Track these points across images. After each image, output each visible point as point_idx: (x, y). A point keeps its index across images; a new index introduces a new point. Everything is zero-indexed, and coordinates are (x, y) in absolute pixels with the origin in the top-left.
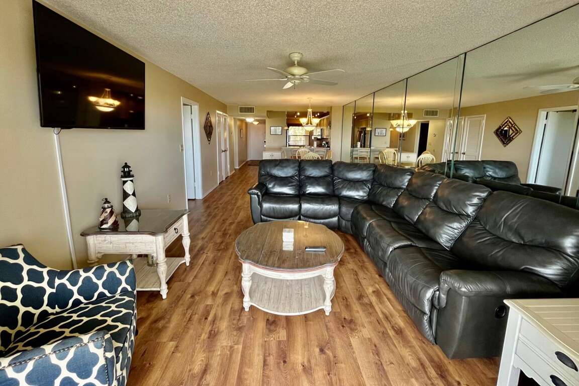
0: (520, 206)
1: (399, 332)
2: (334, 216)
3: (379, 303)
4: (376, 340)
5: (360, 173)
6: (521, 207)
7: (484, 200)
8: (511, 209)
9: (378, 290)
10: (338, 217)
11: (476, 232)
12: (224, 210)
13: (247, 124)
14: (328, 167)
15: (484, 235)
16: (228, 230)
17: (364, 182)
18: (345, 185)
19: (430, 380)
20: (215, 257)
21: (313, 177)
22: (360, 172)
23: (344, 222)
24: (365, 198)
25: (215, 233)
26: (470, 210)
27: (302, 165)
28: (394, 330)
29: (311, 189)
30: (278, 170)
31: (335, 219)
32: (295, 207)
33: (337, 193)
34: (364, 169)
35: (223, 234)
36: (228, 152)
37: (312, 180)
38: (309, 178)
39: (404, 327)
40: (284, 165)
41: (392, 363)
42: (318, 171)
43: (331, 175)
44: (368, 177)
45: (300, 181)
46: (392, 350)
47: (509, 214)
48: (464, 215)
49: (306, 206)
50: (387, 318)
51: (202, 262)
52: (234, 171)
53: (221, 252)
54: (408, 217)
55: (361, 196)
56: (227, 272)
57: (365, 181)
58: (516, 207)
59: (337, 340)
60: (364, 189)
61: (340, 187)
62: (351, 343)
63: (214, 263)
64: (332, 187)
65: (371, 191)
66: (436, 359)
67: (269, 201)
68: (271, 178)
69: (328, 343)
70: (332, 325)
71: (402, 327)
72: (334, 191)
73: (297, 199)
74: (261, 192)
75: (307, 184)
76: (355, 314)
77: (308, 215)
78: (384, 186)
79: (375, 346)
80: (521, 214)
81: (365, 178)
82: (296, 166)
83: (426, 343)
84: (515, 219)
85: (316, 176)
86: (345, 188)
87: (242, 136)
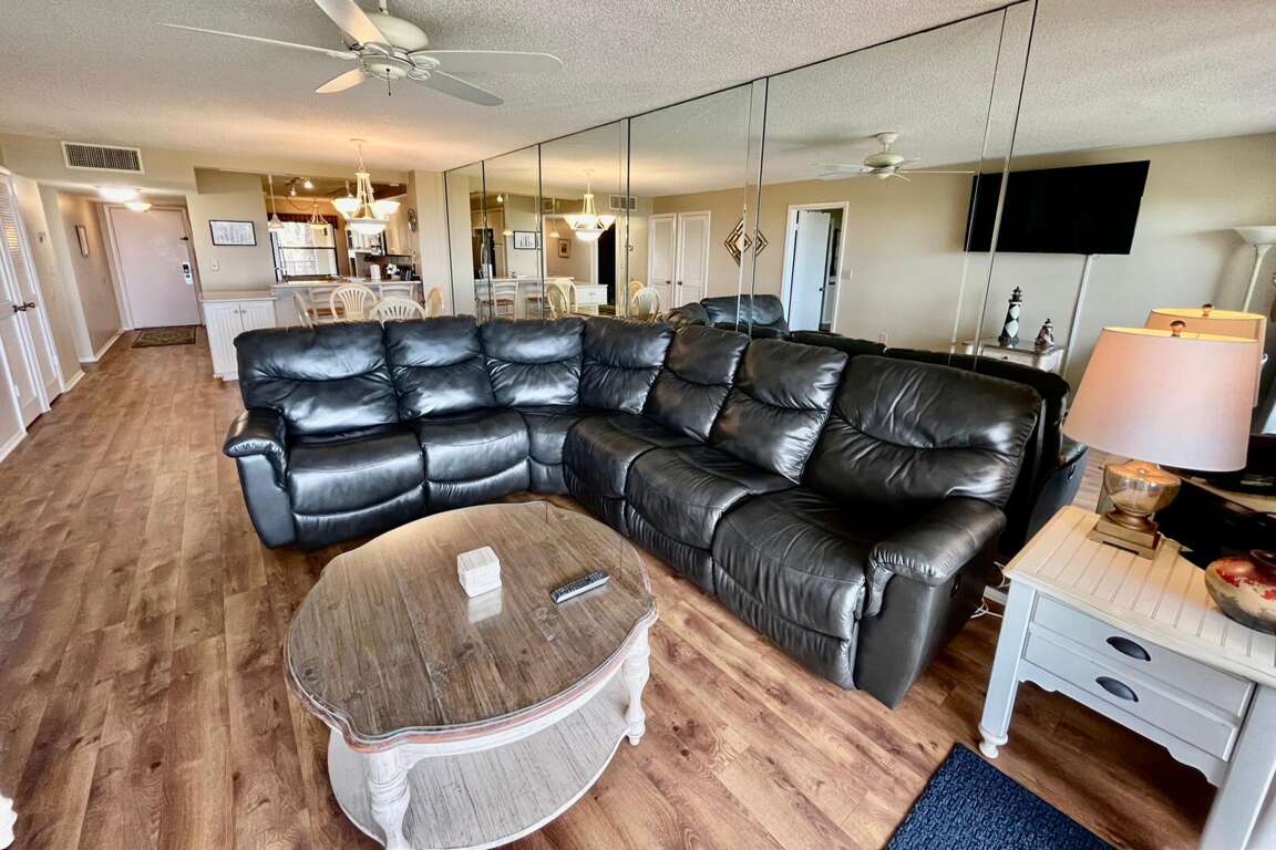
0: (915, 380)
1: (784, 696)
2: (518, 460)
3: (712, 646)
4: (762, 747)
5: (553, 342)
6: (918, 383)
7: (842, 377)
8: (901, 388)
9: (691, 614)
10: (528, 461)
11: (846, 439)
12: (102, 526)
13: (97, 208)
14: (471, 335)
15: (862, 443)
16: (160, 598)
17: (565, 363)
18: (521, 378)
19: (889, 774)
20: (145, 735)
21: (432, 368)
22: (554, 339)
23: (543, 470)
24: (572, 400)
25: (100, 636)
26: (821, 398)
27: (395, 335)
28: (775, 696)
29: (431, 401)
30: (319, 358)
31: (521, 467)
32: (407, 462)
33: (503, 398)
34: (562, 330)
35: (143, 624)
36: (40, 311)
37: (432, 374)
38: (421, 371)
39: (784, 677)
40: (335, 341)
41: (819, 783)
42: (444, 348)
43: (480, 356)
44: (570, 349)
45: (395, 383)
46: (802, 750)
47: (901, 399)
48: (813, 409)
49: (441, 454)
50: (748, 676)
51: (88, 787)
52: (81, 374)
53: (166, 703)
54: (693, 430)
55: (562, 398)
56: (236, 777)
57: (567, 359)
58: (908, 384)
59: (696, 801)
60: (568, 379)
61: (510, 382)
62: (726, 790)
63: (155, 766)
64: (489, 388)
65: (584, 383)
66: (866, 718)
67: (317, 463)
68: (297, 386)
69: (683, 827)
70: (661, 767)
71: (783, 682)
72: (494, 394)
73: (410, 438)
74: (277, 440)
75: (419, 390)
76: (688, 703)
77: (450, 477)
78: (613, 366)
79: (771, 762)
80: (922, 395)
81: (565, 354)
82: (376, 341)
83: (835, 694)
84: (913, 407)
85: (442, 363)
86: (523, 382)
87: (86, 252)
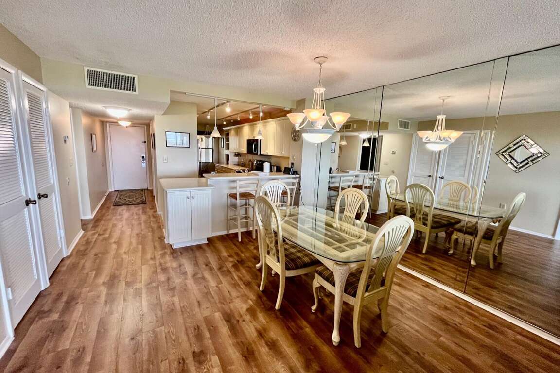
13: (104, 124)
36: (54, 198)
52: (82, 233)
87: (95, 149)
